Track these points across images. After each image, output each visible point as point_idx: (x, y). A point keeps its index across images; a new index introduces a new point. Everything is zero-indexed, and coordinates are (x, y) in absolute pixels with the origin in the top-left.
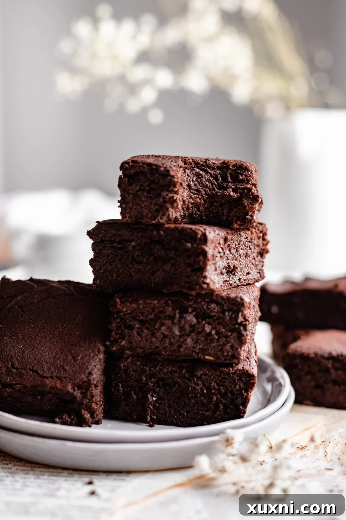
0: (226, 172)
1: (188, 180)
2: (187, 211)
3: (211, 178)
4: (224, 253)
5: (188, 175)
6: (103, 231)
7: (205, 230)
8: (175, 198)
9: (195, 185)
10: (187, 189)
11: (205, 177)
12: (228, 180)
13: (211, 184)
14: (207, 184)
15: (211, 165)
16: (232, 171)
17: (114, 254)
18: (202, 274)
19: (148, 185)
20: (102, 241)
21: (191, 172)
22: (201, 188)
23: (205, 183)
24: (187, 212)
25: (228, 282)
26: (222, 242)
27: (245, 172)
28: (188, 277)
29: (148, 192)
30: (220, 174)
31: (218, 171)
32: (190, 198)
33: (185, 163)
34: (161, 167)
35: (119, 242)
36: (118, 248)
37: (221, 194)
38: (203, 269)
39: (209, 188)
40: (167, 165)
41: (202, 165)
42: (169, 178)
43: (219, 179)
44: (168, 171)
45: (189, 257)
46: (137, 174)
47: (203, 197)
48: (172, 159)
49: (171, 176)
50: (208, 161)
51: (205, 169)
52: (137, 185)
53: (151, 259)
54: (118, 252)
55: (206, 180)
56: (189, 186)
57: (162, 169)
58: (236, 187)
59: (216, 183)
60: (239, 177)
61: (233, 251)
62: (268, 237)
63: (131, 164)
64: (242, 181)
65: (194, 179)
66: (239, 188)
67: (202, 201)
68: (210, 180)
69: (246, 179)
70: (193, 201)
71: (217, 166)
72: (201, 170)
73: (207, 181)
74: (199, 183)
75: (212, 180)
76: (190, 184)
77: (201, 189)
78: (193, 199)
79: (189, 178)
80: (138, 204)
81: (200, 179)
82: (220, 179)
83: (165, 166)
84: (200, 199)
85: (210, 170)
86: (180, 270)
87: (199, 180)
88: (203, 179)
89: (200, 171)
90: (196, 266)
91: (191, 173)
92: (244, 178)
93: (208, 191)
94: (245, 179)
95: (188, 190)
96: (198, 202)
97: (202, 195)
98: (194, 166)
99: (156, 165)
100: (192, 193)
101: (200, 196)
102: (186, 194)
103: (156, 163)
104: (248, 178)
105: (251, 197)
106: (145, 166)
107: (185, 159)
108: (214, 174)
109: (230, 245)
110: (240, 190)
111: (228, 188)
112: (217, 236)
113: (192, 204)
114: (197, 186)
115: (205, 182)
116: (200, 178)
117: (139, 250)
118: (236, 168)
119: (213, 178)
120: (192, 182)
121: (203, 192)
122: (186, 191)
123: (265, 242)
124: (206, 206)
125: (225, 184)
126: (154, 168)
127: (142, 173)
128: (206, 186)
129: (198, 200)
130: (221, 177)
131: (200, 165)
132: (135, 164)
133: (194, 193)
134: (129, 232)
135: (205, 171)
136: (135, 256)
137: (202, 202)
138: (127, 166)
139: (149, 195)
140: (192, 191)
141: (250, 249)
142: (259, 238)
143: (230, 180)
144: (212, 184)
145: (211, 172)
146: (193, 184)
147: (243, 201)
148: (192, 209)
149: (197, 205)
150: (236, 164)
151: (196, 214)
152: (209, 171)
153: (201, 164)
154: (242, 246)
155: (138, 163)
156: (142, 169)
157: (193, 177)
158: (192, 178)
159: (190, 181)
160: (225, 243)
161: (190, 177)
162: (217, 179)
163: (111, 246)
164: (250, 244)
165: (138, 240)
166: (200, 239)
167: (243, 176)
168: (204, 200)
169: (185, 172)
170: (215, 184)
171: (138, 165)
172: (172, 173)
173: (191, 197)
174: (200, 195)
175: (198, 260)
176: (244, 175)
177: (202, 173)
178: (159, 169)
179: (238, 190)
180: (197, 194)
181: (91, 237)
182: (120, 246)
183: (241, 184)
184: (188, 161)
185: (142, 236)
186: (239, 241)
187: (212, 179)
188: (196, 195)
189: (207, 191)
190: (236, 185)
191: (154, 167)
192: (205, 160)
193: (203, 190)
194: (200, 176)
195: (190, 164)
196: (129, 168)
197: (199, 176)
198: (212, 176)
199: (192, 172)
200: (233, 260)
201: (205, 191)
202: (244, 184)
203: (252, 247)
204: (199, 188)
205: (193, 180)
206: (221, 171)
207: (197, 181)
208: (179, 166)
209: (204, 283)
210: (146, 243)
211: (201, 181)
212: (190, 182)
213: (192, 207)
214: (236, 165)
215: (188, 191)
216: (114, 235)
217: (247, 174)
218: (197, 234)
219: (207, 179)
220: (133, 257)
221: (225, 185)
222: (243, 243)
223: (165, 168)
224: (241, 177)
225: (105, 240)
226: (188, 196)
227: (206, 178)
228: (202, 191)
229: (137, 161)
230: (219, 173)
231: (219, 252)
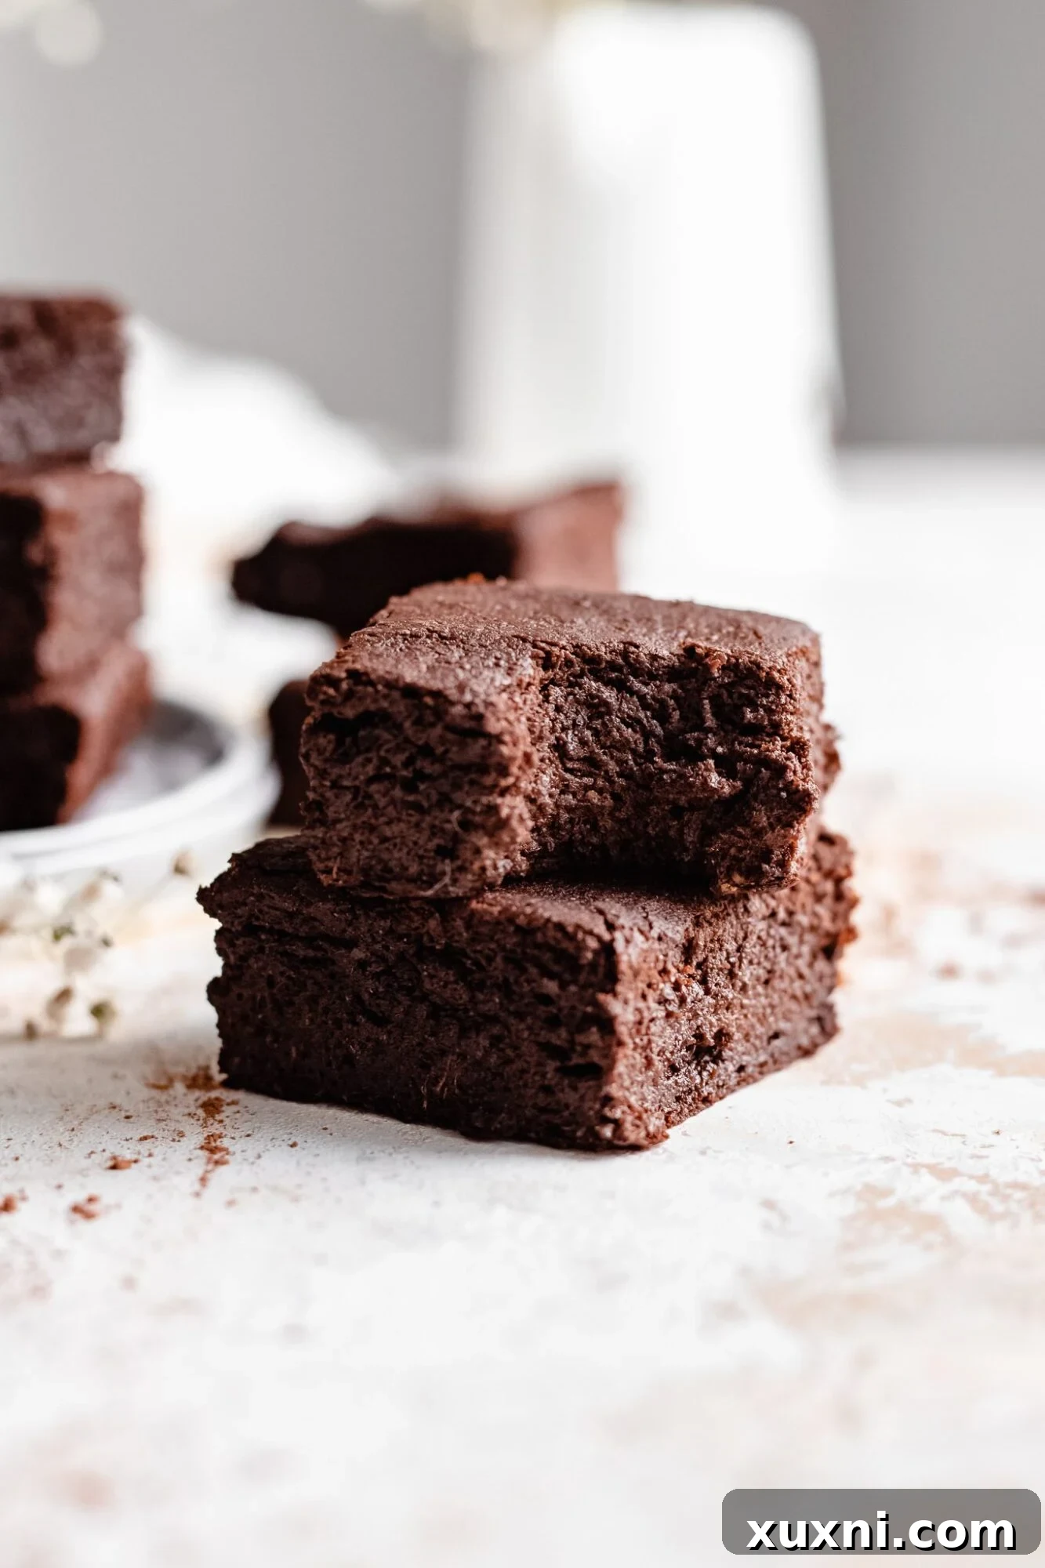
0: (699, 691)
1: (559, 726)
2: (553, 835)
3: (641, 715)
4: (682, 1000)
5: (558, 709)
6: (252, 898)
7: (611, 927)
8: (505, 812)
9: (583, 742)
10: (552, 762)
11: (619, 710)
12: (703, 721)
13: (642, 735)
14: (626, 738)
15: (643, 663)
16: (721, 686)
17: (289, 978)
18: (600, 1088)
19: (407, 764)
20: (250, 930)
21: (569, 694)
22: (604, 753)
23: (621, 735)
24: (550, 839)
25: (695, 1094)
26: (675, 956)
27: (767, 696)
28: (547, 1090)
29: (409, 786)
30: (674, 696)
31: (667, 687)
32: (562, 792)
33: (547, 663)
34: (453, 703)
35: (310, 941)
36: (305, 960)
37: (674, 776)
38: (600, 1073)
39: (634, 752)
40: (475, 694)
41: (612, 666)
42: (483, 742)
43: (670, 716)
44: (480, 718)
45: (553, 1023)
46: (368, 719)
47: (612, 782)
48: (498, 654)
49: (488, 736)
50: (632, 649)
51: (622, 679)
52: (369, 760)
53: (422, 1011)
54: (306, 972)
55: (623, 721)
56: (559, 747)
57: (458, 710)
58: (732, 751)
59: (659, 730)
60: (743, 714)
61: (717, 979)
62: (855, 885)
63: (344, 686)
64: (755, 730)
65: (580, 721)
66: (740, 756)
67: (606, 798)
68: (639, 721)
69: (770, 720)
70: (574, 802)
71: (668, 666)
72: (608, 683)
73: (628, 726)
74: (596, 733)
75: (645, 721)
76: (565, 743)
77: (604, 758)
78: (574, 795)
79: (562, 717)
80: (373, 829)
81: (602, 718)
82: (676, 715)
83: (468, 697)
84: (600, 791)
85: (640, 682)
86: (519, 1065)
87: (597, 724)
88: (611, 720)
89: (603, 689)
90: (576, 1060)
91: (571, 697)
92: (762, 716)
93: (631, 763)
94: (766, 723)
95: (557, 762)
96: (593, 804)
97: (608, 778)
98: (582, 670)
99: (438, 695)
100: (571, 771)
101: (600, 783)
102: (546, 779)
103: (436, 685)
104: (776, 717)
105: (784, 794)
106: (396, 695)
107: (548, 648)
108: (653, 697)
109: (706, 960)
110: (745, 764)
111: (703, 758)
112: (656, 945)
113: (569, 809)
114: (589, 747)
115: (618, 729)
116: (601, 716)
117: (376, 976)
118: (736, 676)
119: (649, 713)
120: (570, 732)
121: (612, 766)
122: (549, 771)
123: (842, 907)
124: (622, 815)
125: (692, 737)
126: (427, 707)
127: (382, 718)
128: (623, 745)
129: (592, 794)
130: (680, 707)
131: (603, 665)
132: (360, 688)
133: (580, 771)
134: (341, 912)
135: (621, 686)
136: (366, 997)
137: (609, 802)
138: (331, 691)
139: (411, 798)
140: (570, 765)
141: (785, 948)
142: (819, 898)
143: (710, 721)
144: (647, 734)
145: (645, 690)
146: (576, 739)
147: (754, 809)
148: (568, 826)
149: (590, 814)
150: (737, 660)
151: (582, 842)
152: (637, 685)
153: (607, 662)
154: (752, 948)
155: (372, 684)
156: (385, 704)
157: (577, 713)
158: (573, 716)
159: (564, 729)
160: (687, 961)
161: (565, 715)
162: (662, 715)
163: (281, 949)
164: (783, 931)
165: (375, 941)
166: (593, 965)
167: (758, 711)
168: (615, 797)
169: (546, 699)
170: (655, 736)
171: (370, 689)
172: (493, 726)
173: (567, 786)
174: (599, 775)
175: (581, 1038)
176: (763, 706)
177: (609, 694)
178: (446, 712)
179: (740, 766)
180: (589, 775)
181: (211, 911)
182: (311, 953)
183: (750, 740)
184: (558, 657)
185: (390, 931)
186: (741, 935)
187: (646, 716)
188: (585, 780)
189: (626, 762)
190: (733, 744)
191: (429, 700)
192: (624, 643)
193: (612, 758)
194: (603, 709)
195: (566, 665)
196: (339, 699)
197: (597, 708)
198: (645, 706)
199: (575, 695)
200: (715, 1012)
201: (620, 762)
202: (762, 740)
203: (792, 941)
204: (598, 754)
205: (575, 725)
206: (681, 687)
207: (589, 728)
208: (524, 685)
209: (605, 1120)
210: (401, 956)
211: (604, 724)
212: (564, 736)
213: (571, 821)
214: (737, 664)
215: (557, 768)
216: (291, 916)
217: (772, 702)
218: (581, 947)
219: (629, 716)
220: (357, 998)
221: (692, 742)
222: (759, 938)
223: (468, 706)
224: (749, 715)
225: (262, 928)
226: (557, 787)
227: (624, 712)
228: (607, 764)
229: (366, 674)
230: (674, 691)
231: (663, 1001)
